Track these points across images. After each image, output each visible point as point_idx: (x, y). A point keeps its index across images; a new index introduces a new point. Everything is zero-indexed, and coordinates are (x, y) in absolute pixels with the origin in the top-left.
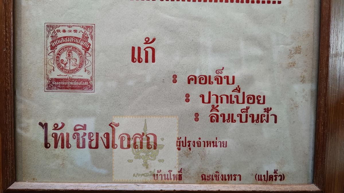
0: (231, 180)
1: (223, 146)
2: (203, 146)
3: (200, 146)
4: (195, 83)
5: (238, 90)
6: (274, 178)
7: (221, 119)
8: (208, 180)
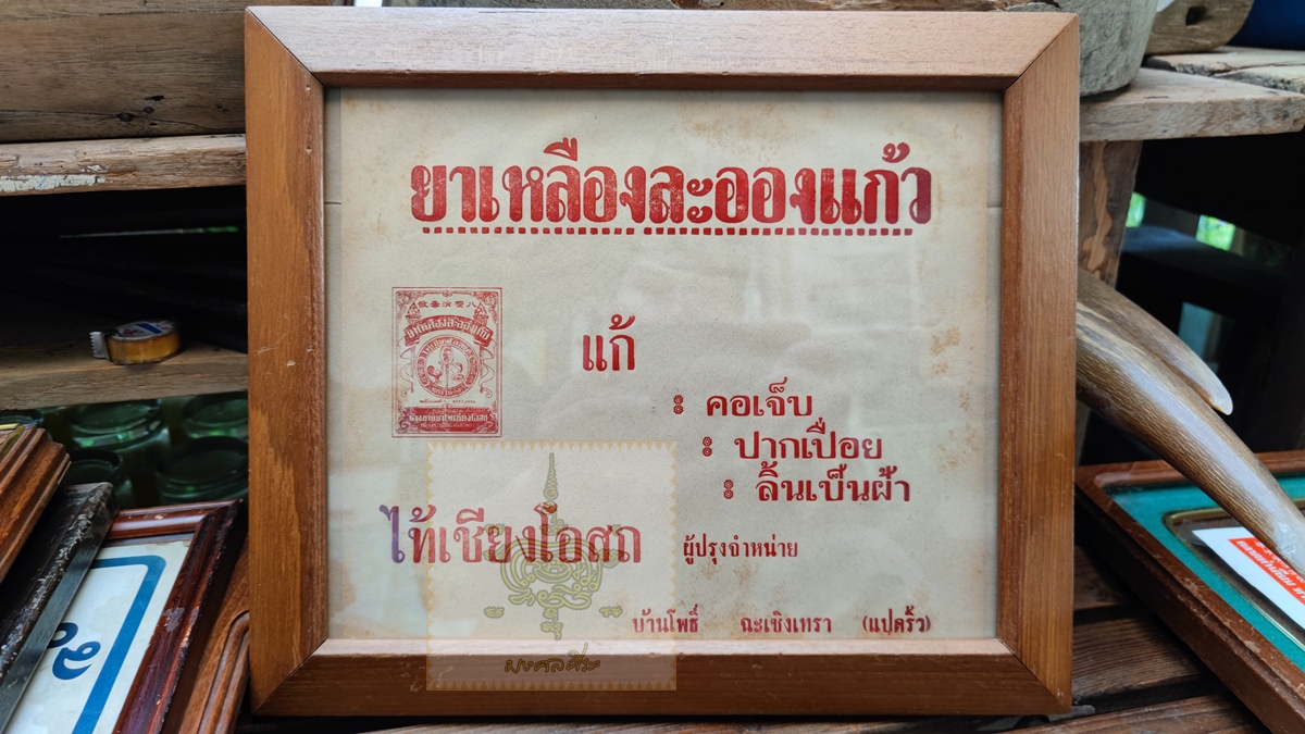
0: (809, 630)
1: (790, 555)
2: (745, 553)
3: (737, 554)
4: (725, 413)
5: (820, 427)
6: (906, 625)
7: (782, 492)
8: (756, 630)
